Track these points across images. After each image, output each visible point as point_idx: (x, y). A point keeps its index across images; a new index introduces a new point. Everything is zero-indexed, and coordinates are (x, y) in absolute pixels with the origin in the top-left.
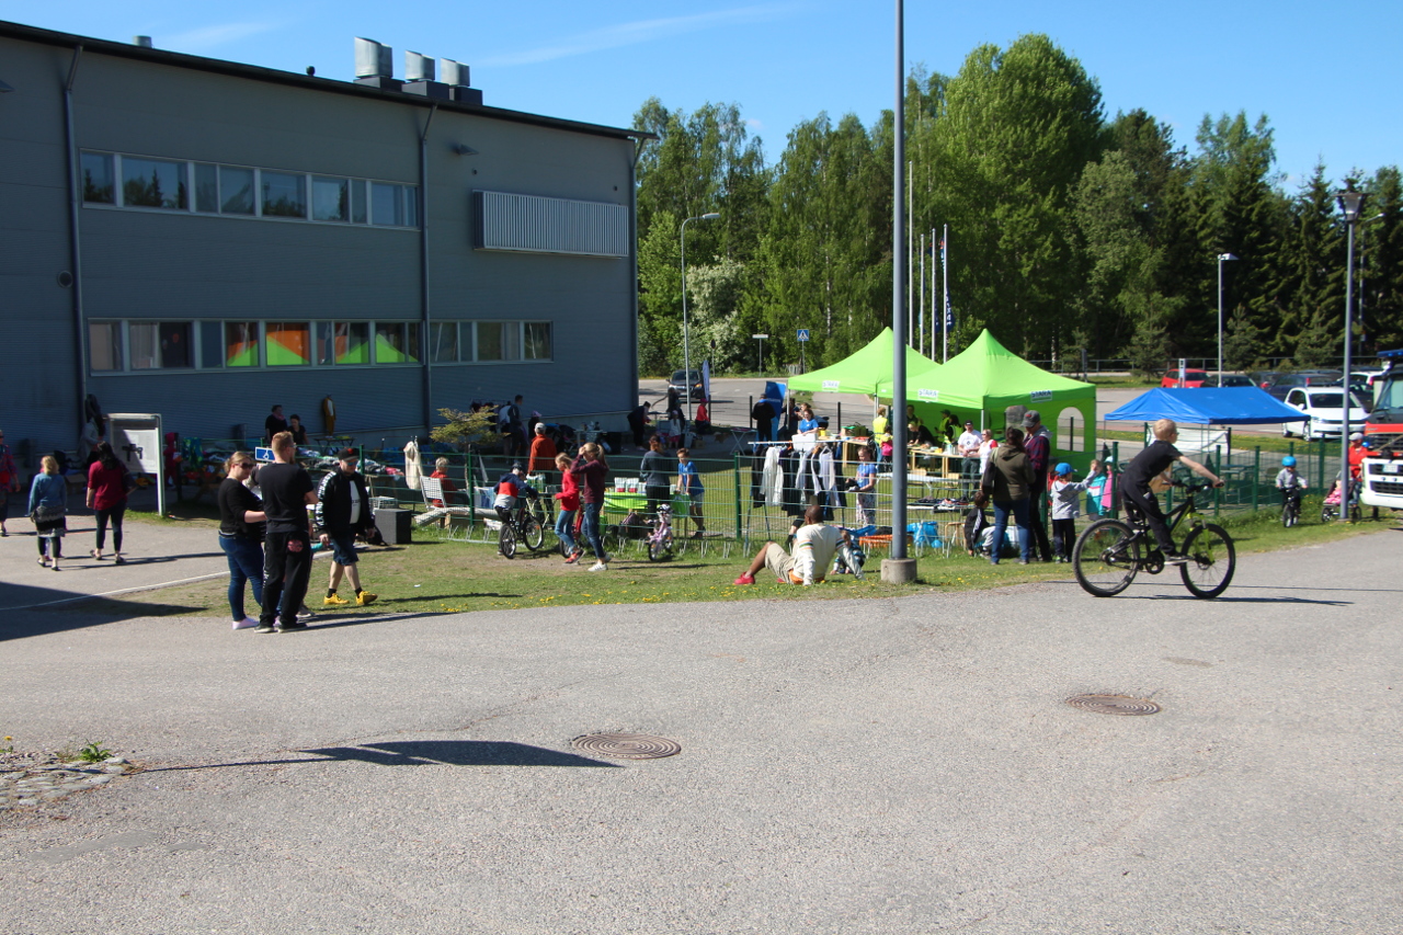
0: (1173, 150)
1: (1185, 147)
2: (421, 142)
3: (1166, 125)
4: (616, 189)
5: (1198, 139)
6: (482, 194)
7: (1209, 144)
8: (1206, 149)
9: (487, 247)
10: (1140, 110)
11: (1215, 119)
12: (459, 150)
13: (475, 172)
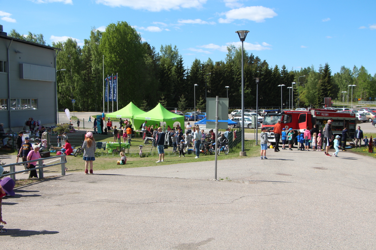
0: (156, 53)
1: (158, 53)
2: (7, 50)
3: (154, 47)
4: (52, 63)
5: (161, 51)
6: (22, 64)
7: (163, 52)
8: (163, 53)
9: (24, 78)
10: (146, 42)
11: (164, 46)
12: (16, 52)
13: (20, 58)
